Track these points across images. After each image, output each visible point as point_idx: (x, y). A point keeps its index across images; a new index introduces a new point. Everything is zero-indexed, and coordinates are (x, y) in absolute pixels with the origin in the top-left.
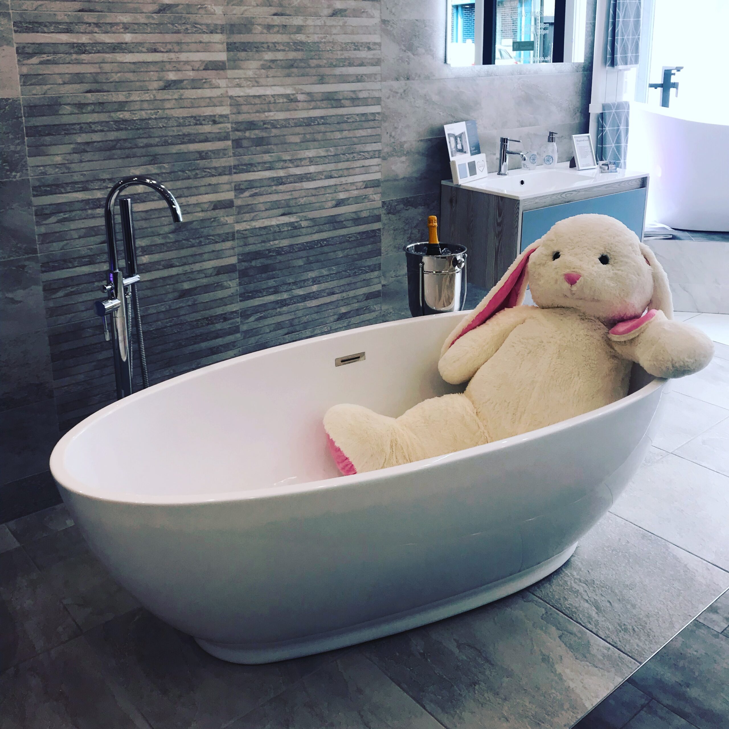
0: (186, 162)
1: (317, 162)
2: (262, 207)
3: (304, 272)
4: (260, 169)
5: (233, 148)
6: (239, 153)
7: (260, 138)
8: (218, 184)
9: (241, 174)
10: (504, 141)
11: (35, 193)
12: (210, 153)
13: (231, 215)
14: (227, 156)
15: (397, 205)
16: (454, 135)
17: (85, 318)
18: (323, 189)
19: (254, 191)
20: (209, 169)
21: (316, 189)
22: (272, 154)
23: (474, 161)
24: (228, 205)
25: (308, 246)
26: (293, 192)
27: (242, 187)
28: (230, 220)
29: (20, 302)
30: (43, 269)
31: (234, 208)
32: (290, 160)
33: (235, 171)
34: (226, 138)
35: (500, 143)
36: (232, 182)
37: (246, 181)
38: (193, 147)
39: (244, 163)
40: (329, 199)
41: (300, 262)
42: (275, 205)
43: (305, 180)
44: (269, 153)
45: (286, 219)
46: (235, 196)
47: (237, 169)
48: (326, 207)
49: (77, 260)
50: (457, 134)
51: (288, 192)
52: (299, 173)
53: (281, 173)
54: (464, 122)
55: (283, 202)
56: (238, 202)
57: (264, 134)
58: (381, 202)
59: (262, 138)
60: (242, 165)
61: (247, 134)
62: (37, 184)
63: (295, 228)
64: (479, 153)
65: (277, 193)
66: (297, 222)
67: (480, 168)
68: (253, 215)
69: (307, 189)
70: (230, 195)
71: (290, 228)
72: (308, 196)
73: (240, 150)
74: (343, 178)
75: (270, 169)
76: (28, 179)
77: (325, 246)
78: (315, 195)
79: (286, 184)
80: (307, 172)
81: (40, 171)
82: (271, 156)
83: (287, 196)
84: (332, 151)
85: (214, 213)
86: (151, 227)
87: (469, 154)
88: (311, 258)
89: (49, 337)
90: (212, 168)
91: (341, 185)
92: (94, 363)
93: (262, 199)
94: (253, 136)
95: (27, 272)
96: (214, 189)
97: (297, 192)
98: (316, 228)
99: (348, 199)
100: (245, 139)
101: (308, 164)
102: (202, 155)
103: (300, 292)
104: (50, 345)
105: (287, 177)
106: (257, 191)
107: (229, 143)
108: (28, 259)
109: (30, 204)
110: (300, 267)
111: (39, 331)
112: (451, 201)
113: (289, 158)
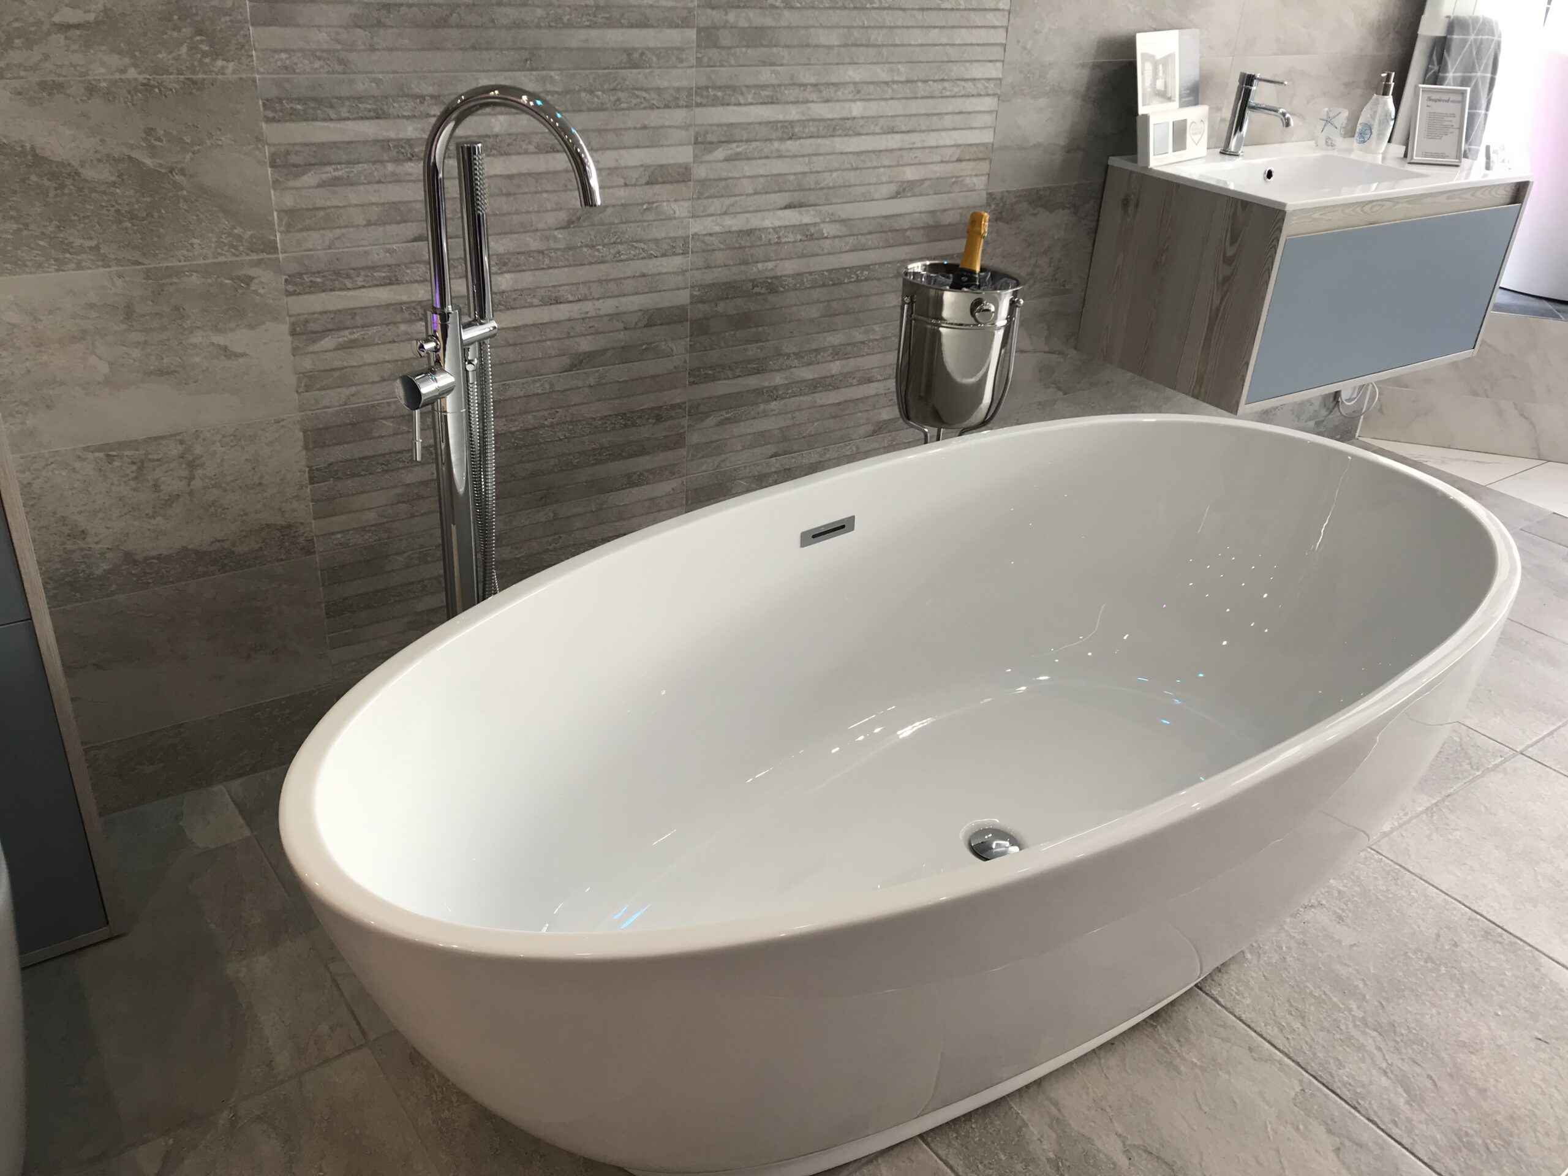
0: (600, 71)
1: (869, 94)
2: (748, 186)
3: (819, 333)
4: (750, 100)
5: (698, 46)
6: (710, 59)
7: (756, 28)
8: (662, 127)
9: (710, 109)
10: (1248, 80)
11: (270, 114)
12: (649, 55)
13: (683, 200)
14: (685, 64)
15: (1016, 203)
16: (1153, 57)
17: (379, 397)
18: (873, 156)
19: (734, 148)
20: (646, 90)
21: (859, 153)
22: (779, 68)
23: (1185, 121)
24: (680, 176)
25: (832, 280)
26: (814, 158)
27: (711, 137)
28: (681, 209)
29: (242, 355)
30: (291, 288)
31: (691, 183)
32: (815, 85)
33: (699, 100)
34: (685, 23)
35: (1238, 84)
36: (690, 126)
37: (719, 125)
38: (614, 37)
39: (718, 84)
40: (884, 179)
41: (814, 312)
42: (775, 184)
43: (840, 132)
44: (773, 64)
45: (792, 217)
46: (695, 156)
47: (702, 96)
48: (876, 196)
49: (363, 273)
50: (1159, 56)
51: (803, 156)
52: (829, 116)
53: (793, 113)
54: (1176, 32)
55: (792, 178)
56: (700, 172)
57: (768, 21)
58: (984, 193)
59: (762, 29)
60: (714, 87)
61: (731, 17)
62: (274, 92)
63: (811, 237)
64: (1196, 103)
65: (780, 157)
66: (815, 224)
67: (1194, 137)
68: (727, 201)
69: (842, 153)
70: (683, 155)
71: (799, 237)
72: (844, 170)
73: (713, 53)
74: (917, 134)
75: (771, 101)
76: (254, 80)
77: (866, 280)
78: (856, 169)
79: (800, 138)
80: (844, 114)
81: (279, 63)
82: (777, 73)
83: (799, 166)
84: (903, 71)
85: (650, 192)
86: (517, 213)
87: (1176, 104)
88: (834, 305)
89: (305, 432)
90: (652, 89)
91: (911, 149)
92: (397, 491)
93: (748, 168)
94: (743, 23)
95: (256, 292)
96: (654, 137)
97: (821, 158)
98: (851, 240)
99: (922, 181)
100: (725, 27)
101: (850, 96)
102: (634, 59)
103: (807, 374)
104: (306, 447)
105: (804, 123)
106: (739, 150)
107: (692, 34)
108: (258, 263)
109: (259, 139)
110: (812, 321)
111: (283, 420)
112: (1126, 202)
113: (813, 80)
